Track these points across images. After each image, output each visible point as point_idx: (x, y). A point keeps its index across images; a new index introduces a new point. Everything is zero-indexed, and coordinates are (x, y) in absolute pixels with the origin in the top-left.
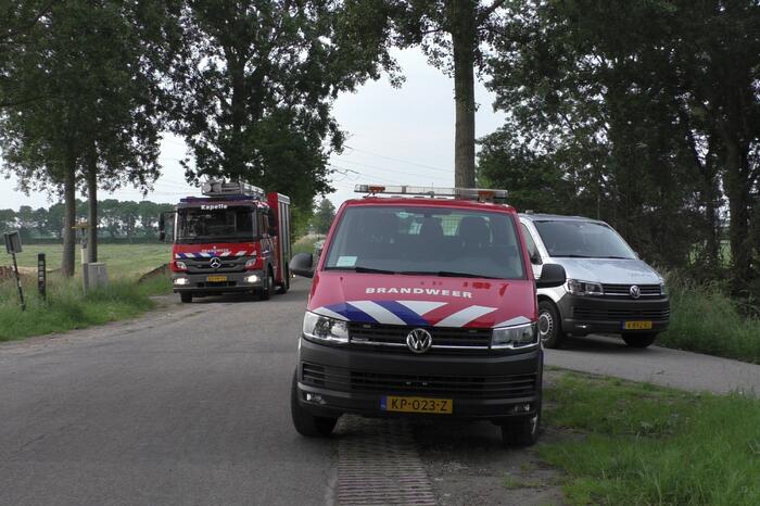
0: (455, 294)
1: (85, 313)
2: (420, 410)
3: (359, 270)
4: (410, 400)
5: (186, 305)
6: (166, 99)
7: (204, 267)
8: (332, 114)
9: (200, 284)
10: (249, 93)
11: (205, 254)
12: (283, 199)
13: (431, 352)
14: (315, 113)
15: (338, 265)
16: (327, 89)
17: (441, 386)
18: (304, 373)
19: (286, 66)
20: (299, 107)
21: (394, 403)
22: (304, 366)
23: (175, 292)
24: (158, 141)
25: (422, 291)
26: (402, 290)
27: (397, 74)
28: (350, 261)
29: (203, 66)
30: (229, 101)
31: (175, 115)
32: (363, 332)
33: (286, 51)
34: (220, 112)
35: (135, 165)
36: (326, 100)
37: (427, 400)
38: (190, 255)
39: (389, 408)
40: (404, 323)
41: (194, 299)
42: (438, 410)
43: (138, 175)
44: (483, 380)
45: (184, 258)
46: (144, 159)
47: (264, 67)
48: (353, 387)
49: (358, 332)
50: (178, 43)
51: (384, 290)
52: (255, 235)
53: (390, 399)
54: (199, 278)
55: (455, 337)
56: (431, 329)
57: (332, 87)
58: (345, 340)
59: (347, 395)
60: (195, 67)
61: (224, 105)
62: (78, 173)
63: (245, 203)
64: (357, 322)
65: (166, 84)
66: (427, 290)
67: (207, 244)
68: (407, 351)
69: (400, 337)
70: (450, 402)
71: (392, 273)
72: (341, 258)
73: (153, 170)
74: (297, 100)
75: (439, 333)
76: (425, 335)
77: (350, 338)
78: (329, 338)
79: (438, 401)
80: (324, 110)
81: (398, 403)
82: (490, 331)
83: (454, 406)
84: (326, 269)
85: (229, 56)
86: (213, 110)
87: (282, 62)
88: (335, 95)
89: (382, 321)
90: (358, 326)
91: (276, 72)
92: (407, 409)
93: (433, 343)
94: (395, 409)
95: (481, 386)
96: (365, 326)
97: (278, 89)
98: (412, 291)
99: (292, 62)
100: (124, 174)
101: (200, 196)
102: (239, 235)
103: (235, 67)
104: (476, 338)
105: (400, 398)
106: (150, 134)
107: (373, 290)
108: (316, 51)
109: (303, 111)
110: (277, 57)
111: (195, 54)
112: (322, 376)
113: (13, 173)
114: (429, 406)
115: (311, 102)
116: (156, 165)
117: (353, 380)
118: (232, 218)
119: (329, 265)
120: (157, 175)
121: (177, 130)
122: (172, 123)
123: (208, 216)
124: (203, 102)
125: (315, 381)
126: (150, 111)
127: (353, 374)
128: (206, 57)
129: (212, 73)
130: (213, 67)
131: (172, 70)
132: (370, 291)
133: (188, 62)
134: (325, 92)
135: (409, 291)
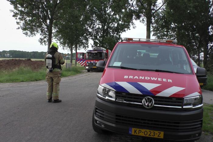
0: (164, 80)
1: (63, 74)
2: (148, 136)
3: (122, 68)
4: (143, 130)
5: (88, 72)
6: (90, 33)
7: (92, 65)
8: (121, 36)
9: (91, 68)
10: (106, 32)
11: (92, 62)
12: (109, 51)
13: (154, 108)
14: (118, 36)
15: (114, 65)
16: (120, 31)
17: (158, 125)
18: (96, 111)
19: (113, 27)
20: (115, 35)
21: (135, 131)
22: (96, 109)
23: (86, 70)
24: (89, 41)
25: (149, 78)
26: (140, 77)
27: (134, 26)
28: (118, 64)
29: (97, 27)
30: (102, 34)
31: (91, 36)
32: (122, 97)
33: (113, 24)
34: (100, 35)
35: (84, 45)
36: (120, 34)
37: (151, 131)
38: (89, 62)
39: (133, 133)
40: (141, 94)
41: (90, 71)
42: (156, 136)
43: (85, 47)
44: (179, 123)
45: (88, 63)
46: (86, 44)
47: (109, 27)
48: (116, 122)
49: (120, 96)
50: (93, 23)
51: (132, 77)
52: (103, 58)
53: (133, 129)
54: (91, 67)
55: (165, 101)
56: (154, 97)
57: (121, 31)
58: (114, 99)
59: (114, 125)
60: (96, 27)
61: (101, 34)
62: (73, 46)
63: (101, 51)
64: (120, 91)
65: (90, 30)
66: (152, 78)
67: (93, 60)
68: (142, 107)
69: (139, 100)
70: (162, 133)
71: (136, 70)
72: (115, 63)
73: (87, 46)
74: (114, 34)
75: (158, 99)
76: (152, 100)
77: (116, 99)
78: (107, 98)
79: (157, 132)
80: (120, 36)
81: (137, 132)
82: (183, 99)
83: (164, 135)
84: (109, 67)
85: (102, 25)
86: (99, 35)
87: (112, 26)
88: (122, 33)
89: (131, 92)
90: (120, 93)
91: (111, 28)
92: (142, 134)
93: (155, 104)
94: (136, 134)
95: (178, 126)
96: (123, 94)
97: (111, 32)
98: (145, 78)
99: (114, 26)
100: (82, 47)
101: (92, 50)
102: (100, 58)
103: (103, 27)
104: (176, 102)
105: (138, 129)
106: (87, 40)
107: (127, 77)
108: (118, 24)
109: (116, 36)
110: (111, 25)
111: (96, 25)
112: (103, 115)
113: (61, 46)
114: (152, 134)
115: (117, 34)
116: (88, 45)
117: (116, 119)
118: (98, 55)
119: (110, 65)
120: (88, 47)
121: (92, 39)
122: (91, 38)
123: (94, 54)
124: (97, 34)
125: (100, 116)
126: (87, 35)
127: (116, 116)
128: (98, 25)
129: (99, 28)
130: (99, 27)
131: (91, 27)
132: (126, 77)
133: (94, 26)
134: (120, 32)
135: (143, 78)
